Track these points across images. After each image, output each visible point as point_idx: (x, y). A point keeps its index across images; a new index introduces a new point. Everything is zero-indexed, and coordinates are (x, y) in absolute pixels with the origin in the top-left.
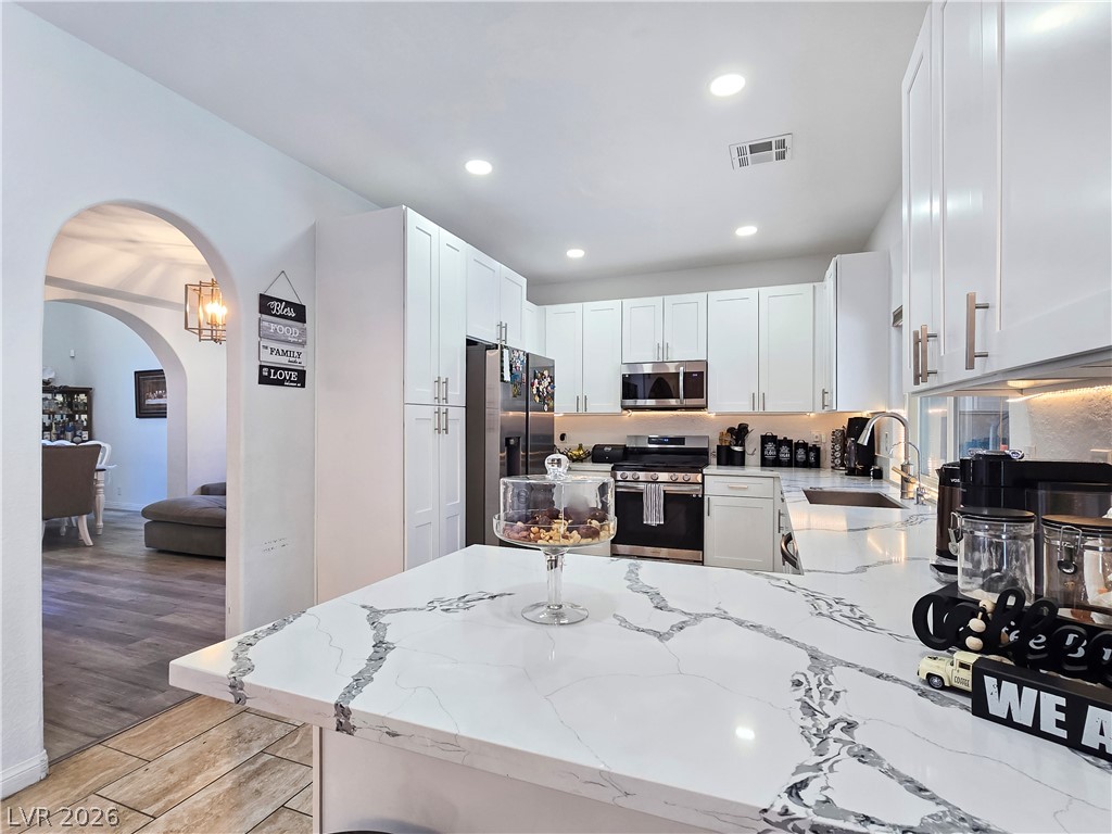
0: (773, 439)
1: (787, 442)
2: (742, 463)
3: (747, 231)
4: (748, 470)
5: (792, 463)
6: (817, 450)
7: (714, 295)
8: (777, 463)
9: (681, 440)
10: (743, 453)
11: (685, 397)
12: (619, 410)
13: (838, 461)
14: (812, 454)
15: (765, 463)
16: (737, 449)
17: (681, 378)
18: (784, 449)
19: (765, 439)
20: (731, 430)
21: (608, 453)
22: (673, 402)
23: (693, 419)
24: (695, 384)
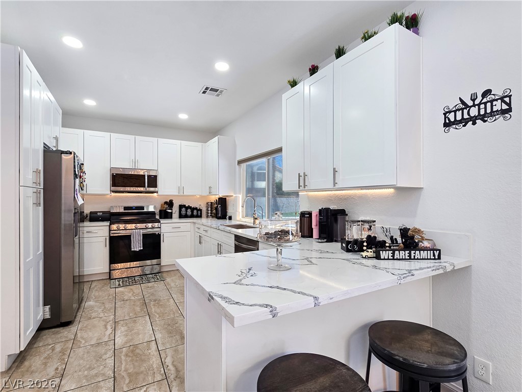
0: (184, 206)
1: (189, 207)
2: (171, 218)
3: (183, 117)
4: (174, 220)
5: (192, 216)
6: (201, 210)
7: (162, 141)
8: (186, 216)
9: (142, 208)
10: (172, 213)
11: (148, 187)
12: (109, 192)
13: (209, 214)
14: (199, 212)
15: (181, 216)
16: (170, 211)
17: (146, 178)
18: (189, 210)
19: (181, 207)
20: (166, 203)
21: (100, 216)
22: (142, 189)
23: (146, 197)
24: (153, 181)
